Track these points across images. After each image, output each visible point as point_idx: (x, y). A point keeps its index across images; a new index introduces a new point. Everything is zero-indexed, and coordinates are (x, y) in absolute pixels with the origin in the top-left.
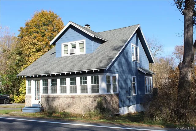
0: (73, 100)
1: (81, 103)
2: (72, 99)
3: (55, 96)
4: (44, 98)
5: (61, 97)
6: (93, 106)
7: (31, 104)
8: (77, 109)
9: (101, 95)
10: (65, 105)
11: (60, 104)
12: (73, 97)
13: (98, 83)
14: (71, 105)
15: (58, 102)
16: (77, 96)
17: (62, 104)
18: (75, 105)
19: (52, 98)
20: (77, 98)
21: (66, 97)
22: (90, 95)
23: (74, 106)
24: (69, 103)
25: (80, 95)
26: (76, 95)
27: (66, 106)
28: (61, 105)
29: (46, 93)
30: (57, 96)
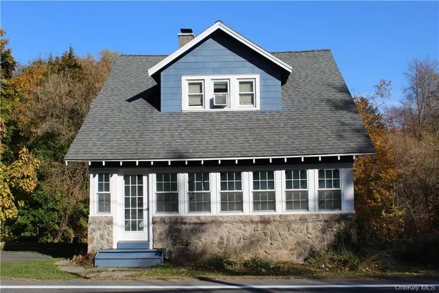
0: (265, 228)
1: (291, 235)
2: (260, 226)
3: (203, 219)
4: (163, 225)
5: (226, 222)
6: (324, 241)
7: (112, 243)
8: (276, 251)
9: (347, 215)
10: (238, 242)
11: (222, 238)
12: (265, 221)
13: (337, 184)
14: (259, 241)
15: (216, 234)
16: (278, 218)
17: (228, 240)
18: (271, 240)
19: (195, 223)
20: (277, 223)
21: (242, 222)
22: (318, 215)
23: (268, 244)
24: (252, 236)
25: (287, 216)
26: (274, 216)
27: (241, 245)
28: (225, 241)
29: (168, 210)
30: (210, 219)
